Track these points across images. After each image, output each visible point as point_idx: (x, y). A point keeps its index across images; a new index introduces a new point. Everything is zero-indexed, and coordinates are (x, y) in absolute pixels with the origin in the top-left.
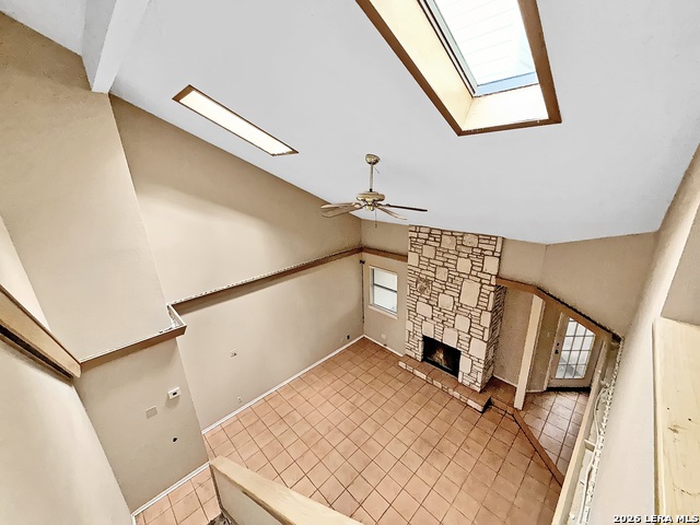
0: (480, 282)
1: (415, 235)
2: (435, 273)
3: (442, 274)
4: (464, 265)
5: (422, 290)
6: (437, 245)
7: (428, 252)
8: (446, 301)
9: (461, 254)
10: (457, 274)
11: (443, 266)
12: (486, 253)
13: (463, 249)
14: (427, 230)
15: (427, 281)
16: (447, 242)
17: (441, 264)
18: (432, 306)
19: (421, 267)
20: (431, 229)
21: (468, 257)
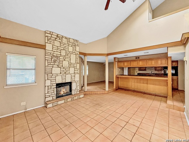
0: (76, 54)
1: (50, 35)
2: (60, 52)
3: (63, 53)
4: (71, 49)
5: (55, 61)
6: (61, 41)
7: (57, 43)
8: (66, 64)
9: (69, 45)
10: (69, 52)
11: (64, 50)
12: (76, 45)
13: (70, 43)
14: (56, 35)
15: (57, 57)
16: (64, 40)
17: (63, 49)
18: (60, 67)
19: (54, 50)
20: (58, 34)
21: (72, 46)
